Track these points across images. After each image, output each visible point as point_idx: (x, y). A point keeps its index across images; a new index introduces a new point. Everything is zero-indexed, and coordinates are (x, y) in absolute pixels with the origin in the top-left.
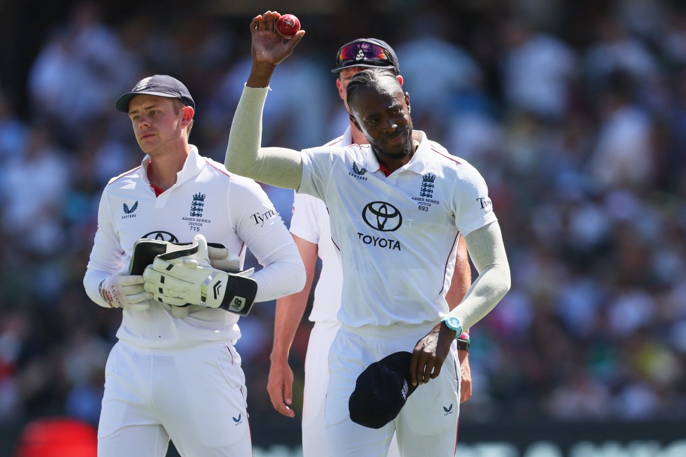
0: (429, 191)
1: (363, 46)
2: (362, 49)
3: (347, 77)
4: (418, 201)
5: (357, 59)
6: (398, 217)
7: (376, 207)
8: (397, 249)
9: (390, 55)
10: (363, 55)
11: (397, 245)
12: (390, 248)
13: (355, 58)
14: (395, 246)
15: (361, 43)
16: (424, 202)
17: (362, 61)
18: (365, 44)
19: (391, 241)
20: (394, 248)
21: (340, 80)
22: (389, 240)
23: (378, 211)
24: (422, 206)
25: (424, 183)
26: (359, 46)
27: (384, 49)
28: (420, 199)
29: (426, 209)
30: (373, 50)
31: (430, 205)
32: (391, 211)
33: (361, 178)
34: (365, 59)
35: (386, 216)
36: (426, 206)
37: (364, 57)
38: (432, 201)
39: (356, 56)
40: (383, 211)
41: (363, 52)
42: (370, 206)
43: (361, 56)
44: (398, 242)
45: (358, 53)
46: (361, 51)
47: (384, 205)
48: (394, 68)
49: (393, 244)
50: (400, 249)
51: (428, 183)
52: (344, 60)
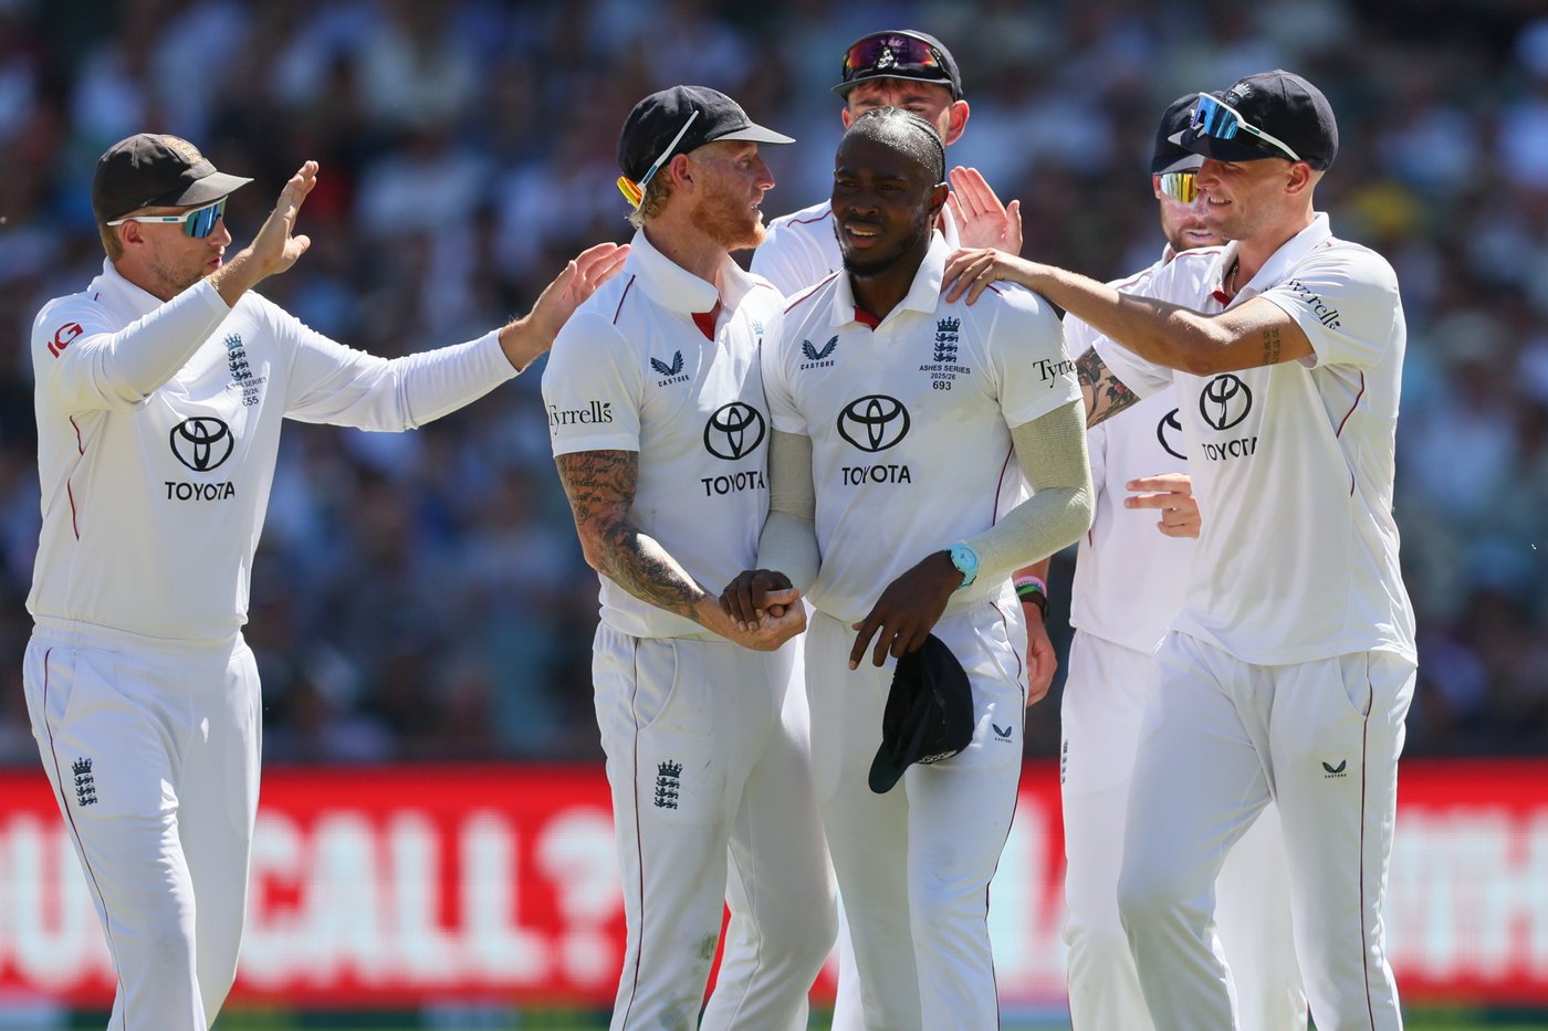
0: (950, 348)
1: (891, 43)
2: (890, 48)
3: (862, 100)
4: (931, 371)
5: (881, 66)
6: (901, 415)
7: (860, 410)
8: (905, 480)
9: (943, 59)
10: (891, 58)
11: (905, 474)
12: (893, 481)
13: (877, 64)
14: (902, 476)
15: (888, 37)
16: (942, 371)
17: (889, 70)
18: (896, 40)
19: (893, 467)
20: (900, 481)
21: (848, 110)
22: (889, 467)
23: (865, 415)
24: (939, 380)
25: (940, 334)
26: (883, 42)
27: (932, 47)
28: (934, 368)
29: (946, 386)
30: (911, 49)
31: (954, 377)
32: (888, 408)
33: (822, 365)
34: (896, 65)
35: (882, 420)
36: (945, 381)
37: (893, 62)
38: (956, 368)
39: (878, 61)
40: (875, 412)
41: (892, 53)
42: (848, 410)
43: (887, 61)
44: (905, 468)
45: (882, 56)
46: (888, 51)
47: (874, 401)
48: (949, 84)
49: (898, 472)
50: (909, 482)
51: (948, 334)
52: (855, 69)
